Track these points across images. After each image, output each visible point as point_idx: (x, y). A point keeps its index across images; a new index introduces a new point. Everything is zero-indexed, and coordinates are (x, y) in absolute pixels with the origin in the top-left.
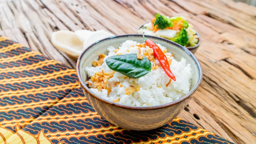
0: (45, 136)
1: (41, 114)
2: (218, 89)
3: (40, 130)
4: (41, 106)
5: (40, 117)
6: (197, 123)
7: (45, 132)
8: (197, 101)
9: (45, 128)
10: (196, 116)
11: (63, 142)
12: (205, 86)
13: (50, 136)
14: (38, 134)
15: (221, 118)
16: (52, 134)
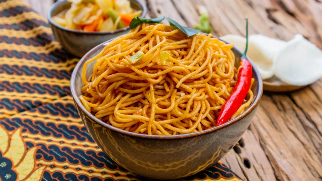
0: (21, 135)
1: (28, 109)
2: (313, 134)
3: (18, 127)
4: (34, 100)
5: (26, 112)
6: (244, 172)
7: (24, 131)
8: (262, 143)
9: (26, 126)
10: (247, 163)
11: (40, 147)
12: (294, 124)
13: (27, 137)
14: (14, 130)
15: (287, 175)
16: (30, 135)
